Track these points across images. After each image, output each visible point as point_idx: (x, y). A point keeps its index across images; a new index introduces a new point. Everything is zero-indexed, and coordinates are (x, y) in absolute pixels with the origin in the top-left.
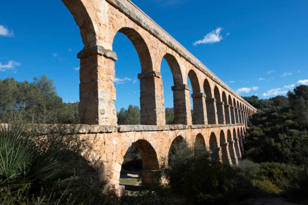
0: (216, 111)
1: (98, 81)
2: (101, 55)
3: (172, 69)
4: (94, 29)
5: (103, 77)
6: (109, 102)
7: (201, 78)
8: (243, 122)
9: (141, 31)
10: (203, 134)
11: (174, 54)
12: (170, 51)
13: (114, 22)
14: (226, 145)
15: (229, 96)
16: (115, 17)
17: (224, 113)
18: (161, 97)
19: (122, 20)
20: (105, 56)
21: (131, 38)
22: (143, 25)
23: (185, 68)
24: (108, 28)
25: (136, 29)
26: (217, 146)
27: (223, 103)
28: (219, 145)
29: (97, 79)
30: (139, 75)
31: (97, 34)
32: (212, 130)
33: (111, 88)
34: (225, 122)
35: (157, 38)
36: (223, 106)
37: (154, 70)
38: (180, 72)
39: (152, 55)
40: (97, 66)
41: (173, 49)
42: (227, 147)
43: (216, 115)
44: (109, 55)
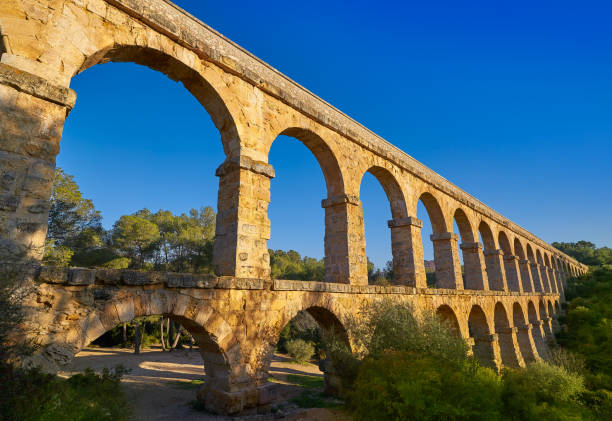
0: (483, 267)
1: (240, 209)
2: (246, 169)
3: (388, 193)
4: (236, 132)
5: (248, 203)
6: (257, 242)
7: (448, 206)
8: (554, 291)
9: (323, 133)
10: (452, 307)
11: (389, 166)
12: (380, 162)
13: (274, 120)
14: (510, 331)
15: (516, 240)
16: (275, 113)
17: (503, 272)
18: (358, 238)
19: (289, 117)
20: (252, 170)
21: (308, 143)
22: (326, 122)
23: (411, 189)
24: (261, 130)
25: (313, 130)
26: (488, 332)
27: (501, 252)
28: (492, 331)
29: (238, 205)
30: (323, 202)
31: (242, 139)
32: (474, 300)
33: (262, 220)
34: (506, 287)
35: (353, 141)
36: (501, 257)
37: (346, 192)
38: (401, 197)
39: (343, 170)
40: (239, 186)
41: (385, 158)
42: (514, 336)
43: (484, 274)
44: (259, 169)
